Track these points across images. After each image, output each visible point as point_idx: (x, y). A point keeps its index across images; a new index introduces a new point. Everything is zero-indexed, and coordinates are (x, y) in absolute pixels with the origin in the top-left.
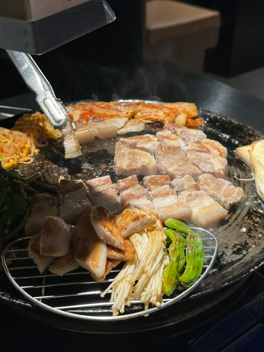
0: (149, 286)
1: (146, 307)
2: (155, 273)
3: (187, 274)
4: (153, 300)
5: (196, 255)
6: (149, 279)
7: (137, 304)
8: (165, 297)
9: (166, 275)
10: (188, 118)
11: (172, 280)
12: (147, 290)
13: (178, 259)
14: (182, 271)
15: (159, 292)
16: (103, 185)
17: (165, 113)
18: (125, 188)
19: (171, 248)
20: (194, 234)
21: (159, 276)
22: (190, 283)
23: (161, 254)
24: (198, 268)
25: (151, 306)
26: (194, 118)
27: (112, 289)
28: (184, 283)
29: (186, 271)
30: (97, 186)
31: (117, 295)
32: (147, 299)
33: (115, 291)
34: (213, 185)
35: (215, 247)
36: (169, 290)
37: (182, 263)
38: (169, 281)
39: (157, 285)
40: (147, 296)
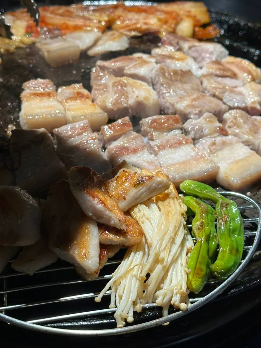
0: (168, 281)
1: (165, 312)
2: (174, 261)
3: (222, 260)
4: (176, 300)
5: (232, 232)
6: (166, 271)
7: (151, 309)
8: (192, 295)
9: (193, 263)
10: (195, 26)
11: (202, 270)
12: (166, 286)
13: (208, 239)
14: (214, 256)
15: (184, 288)
16: (79, 134)
17: (160, 20)
18: (114, 138)
19: (196, 224)
20: (227, 200)
21: (182, 265)
22: (228, 272)
23: (182, 232)
24: (237, 251)
25: (172, 309)
26: (204, 26)
27: (110, 288)
28: (218, 273)
29: (220, 256)
30: (70, 136)
31: (121, 298)
32: (166, 299)
33: (116, 291)
34: (246, 127)
35: (258, 219)
36: (197, 284)
37: (213, 244)
38: (196, 271)
39: (179, 279)
40: (165, 295)
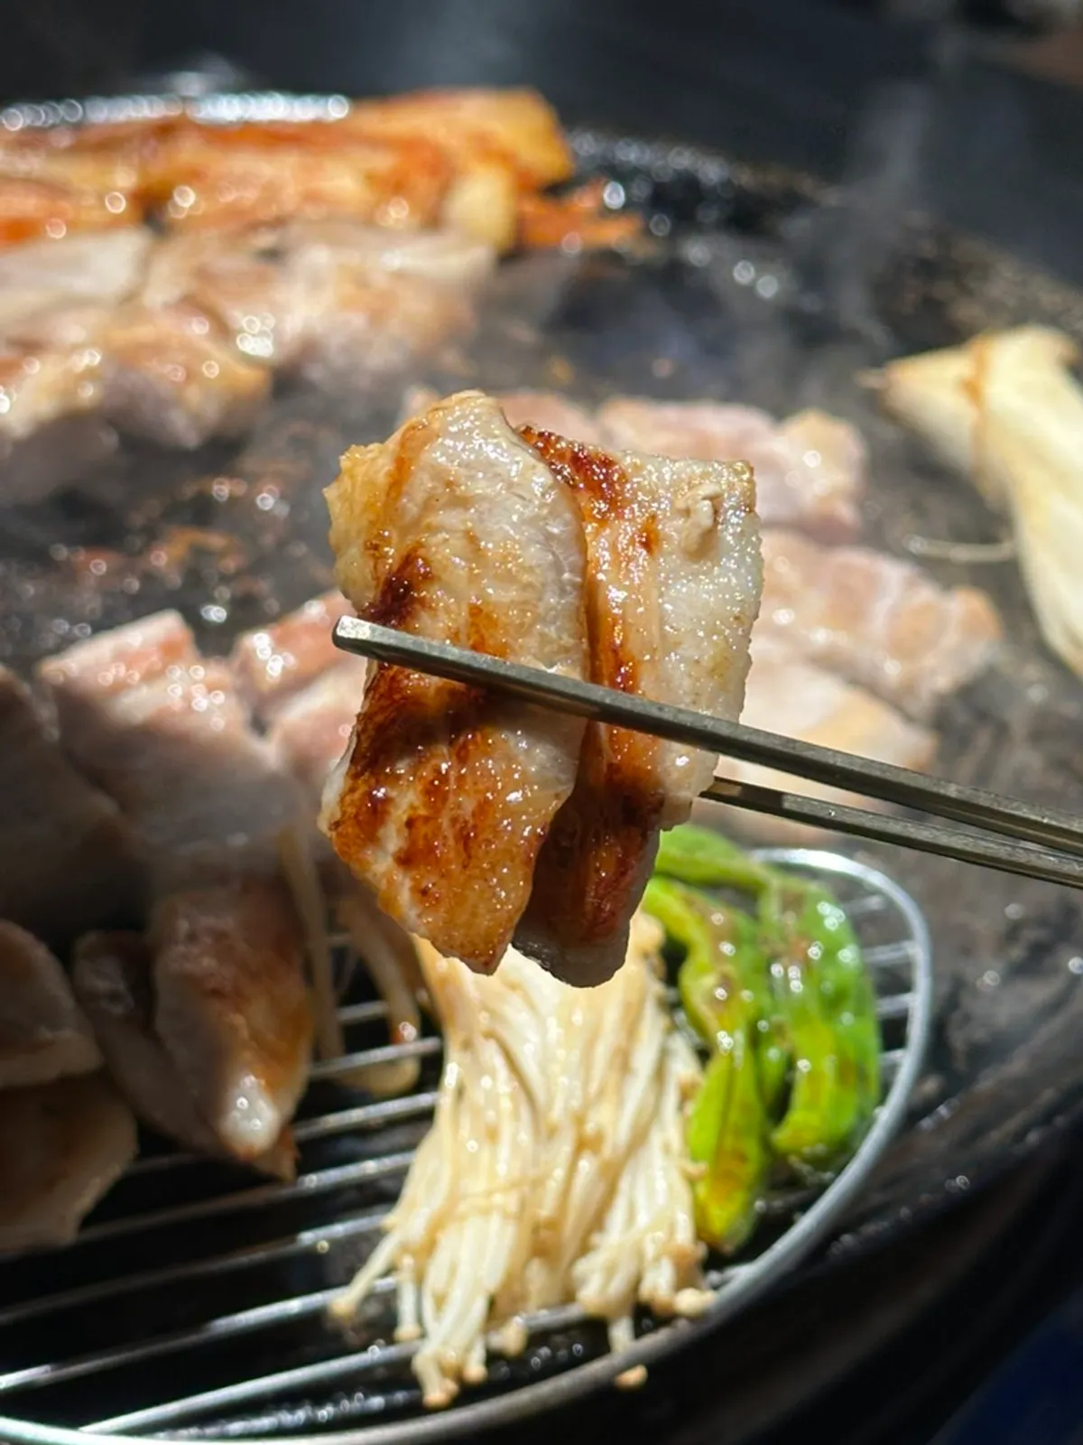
0: (617, 1216)
1: (621, 1334)
2: (639, 1138)
3: (812, 1105)
4: (659, 1284)
6: (610, 1179)
7: (566, 1329)
8: (716, 1259)
9: (706, 1137)
11: (742, 1158)
12: (613, 1239)
13: (756, 1041)
14: (779, 1104)
15: (684, 1235)
19: (700, 982)
21: (667, 1149)
22: (841, 1151)
23: (652, 1024)
24: (862, 1075)
25: (645, 1316)
27: (389, 1272)
28: (806, 1160)
29: (800, 1096)
31: (440, 1301)
32: (618, 1286)
33: (419, 1280)
36: (728, 1217)
37: (773, 1054)
38: (721, 1166)
39: (661, 1199)
40: (610, 1271)
